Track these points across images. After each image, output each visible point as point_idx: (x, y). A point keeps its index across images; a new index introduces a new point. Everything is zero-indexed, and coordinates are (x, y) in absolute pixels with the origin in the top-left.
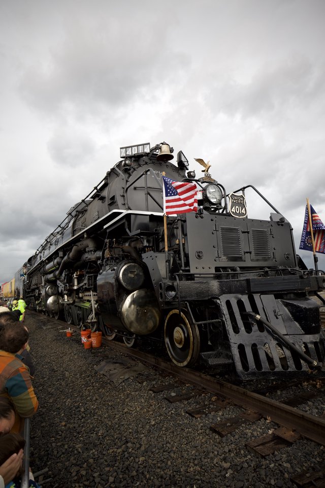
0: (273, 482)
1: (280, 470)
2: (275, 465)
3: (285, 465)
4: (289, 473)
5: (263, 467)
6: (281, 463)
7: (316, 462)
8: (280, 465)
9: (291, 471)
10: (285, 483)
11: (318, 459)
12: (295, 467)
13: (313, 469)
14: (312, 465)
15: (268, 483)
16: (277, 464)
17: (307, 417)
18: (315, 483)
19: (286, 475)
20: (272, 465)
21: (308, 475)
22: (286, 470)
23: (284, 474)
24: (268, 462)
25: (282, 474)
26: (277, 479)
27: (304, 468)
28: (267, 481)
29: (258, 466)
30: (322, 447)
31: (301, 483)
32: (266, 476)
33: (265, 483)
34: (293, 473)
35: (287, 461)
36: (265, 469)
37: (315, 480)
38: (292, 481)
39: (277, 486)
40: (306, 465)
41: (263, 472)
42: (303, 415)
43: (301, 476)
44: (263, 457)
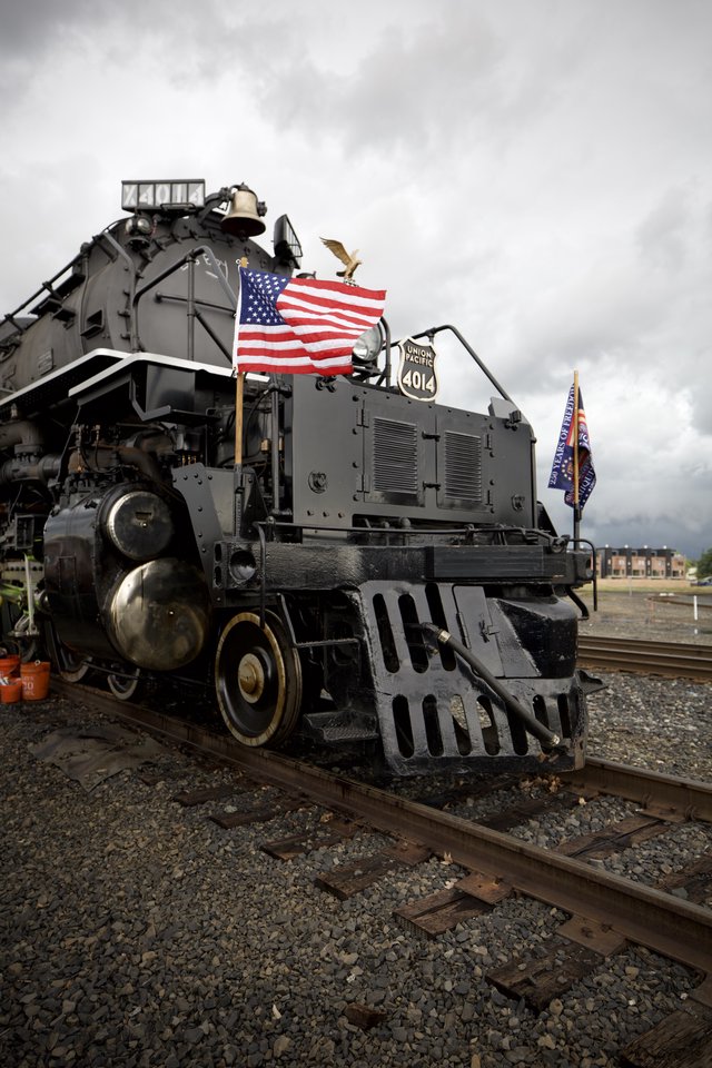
0: (448, 986)
1: (465, 962)
2: (455, 953)
3: (477, 951)
4: (482, 965)
5: (431, 957)
6: (468, 947)
7: (540, 940)
8: (466, 951)
9: (490, 961)
10: (474, 987)
11: (544, 935)
12: (496, 952)
13: (534, 953)
14: (532, 946)
15: (439, 989)
16: (460, 950)
17: (530, 852)
18: (534, 981)
19: (478, 971)
20: (450, 953)
21: (522, 967)
22: (477, 960)
23: (473, 969)
24: (440, 946)
25: (470, 969)
26: (459, 979)
27: (516, 954)
28: (437, 986)
29: (420, 956)
30: (554, 910)
31: (507, 984)
32: (436, 974)
33: (431, 988)
34: (493, 965)
35: (482, 943)
36: (434, 960)
37: (535, 976)
38: (489, 981)
39: (457, 994)
40: (518, 947)
41: (429, 968)
42: (521, 849)
43: (508, 969)
44: (433, 938)
